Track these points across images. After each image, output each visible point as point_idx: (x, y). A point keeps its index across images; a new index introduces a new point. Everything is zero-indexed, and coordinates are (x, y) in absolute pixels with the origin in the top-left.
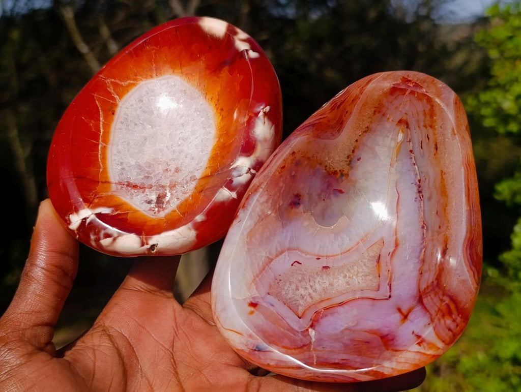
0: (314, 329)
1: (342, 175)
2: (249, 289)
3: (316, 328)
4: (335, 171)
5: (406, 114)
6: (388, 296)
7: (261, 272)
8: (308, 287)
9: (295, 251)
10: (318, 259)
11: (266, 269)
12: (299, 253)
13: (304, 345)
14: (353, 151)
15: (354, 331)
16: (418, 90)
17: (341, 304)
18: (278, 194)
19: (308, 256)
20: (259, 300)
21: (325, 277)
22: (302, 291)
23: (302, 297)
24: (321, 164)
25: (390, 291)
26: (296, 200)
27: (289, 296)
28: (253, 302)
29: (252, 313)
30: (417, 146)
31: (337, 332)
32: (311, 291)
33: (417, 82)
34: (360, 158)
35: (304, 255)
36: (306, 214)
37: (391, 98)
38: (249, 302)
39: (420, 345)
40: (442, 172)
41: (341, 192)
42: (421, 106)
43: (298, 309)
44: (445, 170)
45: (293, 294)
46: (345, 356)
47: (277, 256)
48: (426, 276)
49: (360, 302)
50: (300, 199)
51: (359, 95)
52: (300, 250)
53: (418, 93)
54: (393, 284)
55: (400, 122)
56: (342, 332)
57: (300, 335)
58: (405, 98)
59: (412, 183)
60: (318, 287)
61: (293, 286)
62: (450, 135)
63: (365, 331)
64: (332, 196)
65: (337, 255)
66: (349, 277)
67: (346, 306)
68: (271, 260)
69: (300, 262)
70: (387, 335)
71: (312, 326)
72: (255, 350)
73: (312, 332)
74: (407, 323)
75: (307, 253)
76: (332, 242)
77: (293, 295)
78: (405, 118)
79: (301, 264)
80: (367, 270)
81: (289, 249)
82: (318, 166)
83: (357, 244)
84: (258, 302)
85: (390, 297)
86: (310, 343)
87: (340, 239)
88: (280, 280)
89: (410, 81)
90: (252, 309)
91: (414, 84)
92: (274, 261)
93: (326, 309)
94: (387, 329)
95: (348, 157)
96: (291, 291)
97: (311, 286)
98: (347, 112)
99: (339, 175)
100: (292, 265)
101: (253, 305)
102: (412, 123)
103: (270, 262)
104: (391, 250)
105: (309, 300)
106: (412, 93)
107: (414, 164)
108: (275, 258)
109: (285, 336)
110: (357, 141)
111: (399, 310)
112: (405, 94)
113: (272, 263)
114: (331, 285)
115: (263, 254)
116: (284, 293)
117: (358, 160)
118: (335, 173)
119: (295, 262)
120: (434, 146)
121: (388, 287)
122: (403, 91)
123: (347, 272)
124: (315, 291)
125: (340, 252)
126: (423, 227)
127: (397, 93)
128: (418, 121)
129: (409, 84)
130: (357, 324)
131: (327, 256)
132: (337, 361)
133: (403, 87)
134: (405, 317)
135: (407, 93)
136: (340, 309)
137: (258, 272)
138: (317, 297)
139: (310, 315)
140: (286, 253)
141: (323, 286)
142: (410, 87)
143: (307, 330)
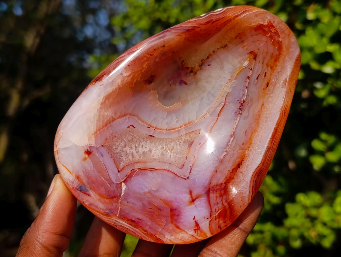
0: (126, 184)
1: (192, 71)
2: (90, 138)
3: (128, 183)
4: (188, 67)
5: (259, 49)
6: (187, 177)
7: (103, 127)
8: (134, 147)
9: (134, 117)
10: (149, 127)
11: (108, 125)
12: (137, 119)
13: (115, 197)
14: (208, 58)
15: (154, 196)
16: (276, 38)
17: (152, 170)
18: (139, 73)
19: (142, 124)
20: (93, 150)
21: (148, 143)
22: (127, 149)
23: (126, 154)
24: (180, 58)
25: (190, 174)
26: (151, 79)
27: (117, 151)
28: (89, 150)
29: (85, 159)
30: (255, 76)
31: (142, 192)
32: (134, 151)
33: (278, 31)
34: (210, 65)
35: (139, 121)
36: (153, 91)
37: (254, 32)
38: (86, 149)
39: (196, 232)
40: (263, 105)
41: (186, 83)
42: (271, 49)
43: (120, 163)
44: (265, 105)
45: (121, 150)
46: (140, 216)
47: (120, 117)
48: (219, 175)
49: (165, 173)
50: (154, 79)
51: (232, 19)
52: (138, 117)
53: (275, 40)
54: (194, 169)
55: (251, 53)
56: (145, 193)
58: (264, 39)
59: (238, 100)
60: (140, 149)
61: (123, 144)
62: (282, 82)
63: (161, 200)
64: (177, 84)
65: (163, 130)
66: (165, 150)
67: (155, 173)
69: (135, 126)
70: (176, 209)
71: (125, 181)
72: (78, 189)
73: (124, 187)
74: (192, 206)
75: (142, 121)
76: (164, 118)
77: (120, 152)
78: (256, 51)
79: (135, 128)
80: (179, 149)
81: (130, 114)
83: (181, 127)
84: (93, 151)
85: (188, 178)
86: (120, 195)
88: (115, 136)
89: (273, 27)
90: (86, 156)
91: (275, 31)
92: (116, 121)
93: (140, 169)
94: (176, 204)
95: (202, 60)
96: (120, 147)
97: (136, 147)
99: (190, 70)
100: (128, 127)
101: (88, 153)
102: (260, 58)
103: (113, 121)
104: (202, 142)
105: (130, 157)
106: (271, 37)
107: (246, 88)
108: (118, 119)
109: (103, 184)
110: (214, 51)
111: (191, 193)
112: (265, 35)
113: (114, 122)
114: (150, 151)
115: (110, 114)
116: (114, 147)
117: (209, 65)
118: (188, 68)
119: (131, 125)
120: (266, 82)
121: (189, 170)
122: (265, 33)
123: (165, 146)
124: (137, 152)
125: (166, 128)
126: (231, 136)
127: (260, 31)
128: (264, 58)
129: (271, 30)
130: (157, 191)
131: (156, 128)
132: (133, 219)
133: (266, 29)
134: (193, 201)
135: (267, 35)
136: (150, 173)
137: (101, 127)
138: (137, 158)
139: (127, 171)
140: (127, 117)
141: (144, 149)
142: (271, 31)
143: (121, 183)
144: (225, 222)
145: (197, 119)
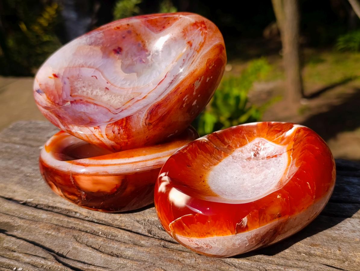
2: (60, 69)
3: (72, 104)
5: (193, 40)
8: (90, 90)
9: (99, 72)
10: (108, 83)
11: (77, 68)
13: (58, 104)
15: (85, 115)
16: (204, 30)
18: (109, 40)
19: (104, 79)
20: (60, 76)
21: (102, 91)
22: (85, 89)
23: (83, 91)
24: (142, 42)
25: (119, 112)
26: (118, 50)
27: (77, 86)
28: (57, 75)
29: (50, 78)
32: (90, 92)
33: (207, 26)
35: (102, 76)
36: (119, 60)
37: (192, 28)
38: (54, 73)
39: (95, 129)
42: (201, 39)
43: (74, 93)
46: (67, 117)
47: (89, 67)
50: (120, 51)
52: (102, 73)
53: (203, 32)
54: (125, 111)
55: (189, 42)
56: (80, 112)
57: (61, 100)
58: (197, 31)
59: (173, 75)
60: (94, 93)
61: (83, 85)
63: (89, 117)
64: (138, 61)
65: (117, 87)
67: (96, 106)
68: (83, 66)
69: (97, 78)
70: (94, 122)
71: (72, 102)
72: (36, 91)
73: (68, 104)
75: (104, 77)
77: (79, 87)
78: (192, 42)
80: (122, 100)
81: (96, 69)
82: (140, 42)
83: (130, 88)
85: (116, 114)
86: (62, 105)
87: (125, 82)
89: (204, 24)
90: (52, 76)
91: (205, 26)
92: (84, 68)
93: (87, 102)
96: (80, 85)
97: (92, 90)
98: (169, 23)
99: (148, 53)
100: (92, 76)
101: (55, 76)
102: (193, 46)
104: (140, 99)
105: (85, 94)
106: (201, 29)
107: (181, 67)
108: (86, 67)
109: (54, 95)
111: (112, 119)
112: (198, 29)
114: (102, 96)
115: (81, 61)
116: (76, 83)
118: (147, 51)
119: (95, 76)
120: (192, 61)
121: (121, 111)
122: (197, 27)
123: (114, 96)
124: (92, 93)
125: (119, 87)
127: (195, 26)
128: (195, 47)
131: (112, 84)
134: (109, 122)
136: (92, 106)
137: (72, 66)
138: (90, 95)
139: (77, 98)
140: (94, 70)
142: (202, 26)
143: (67, 101)
144: (119, 130)
145: (143, 85)
